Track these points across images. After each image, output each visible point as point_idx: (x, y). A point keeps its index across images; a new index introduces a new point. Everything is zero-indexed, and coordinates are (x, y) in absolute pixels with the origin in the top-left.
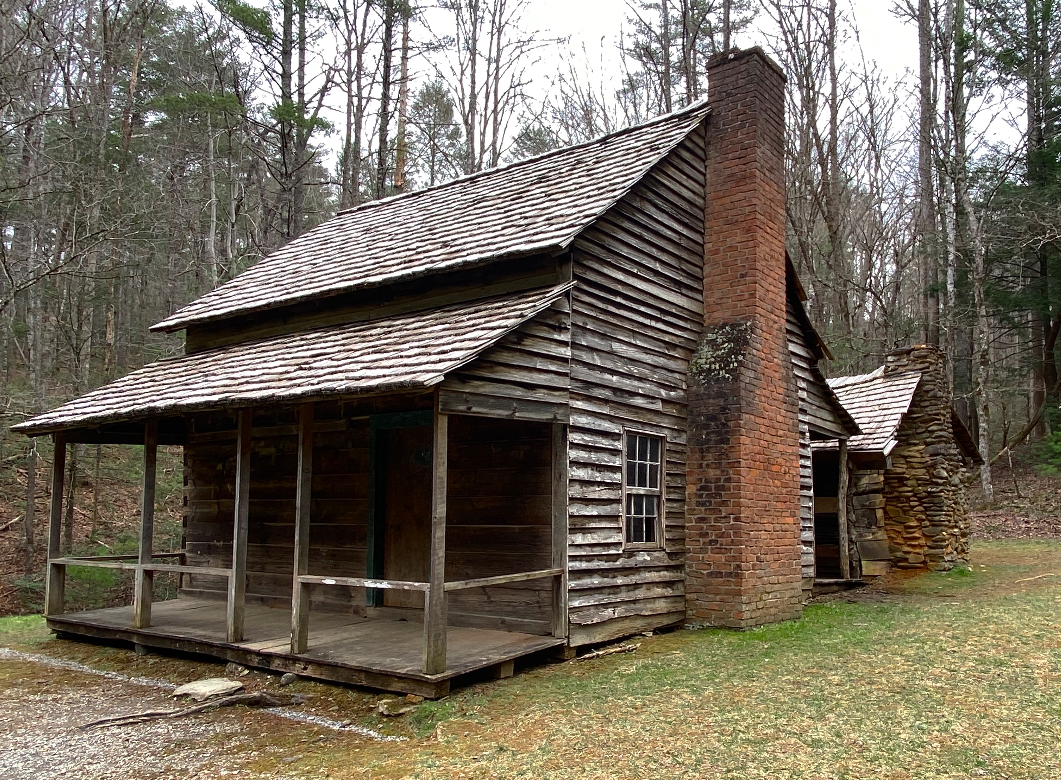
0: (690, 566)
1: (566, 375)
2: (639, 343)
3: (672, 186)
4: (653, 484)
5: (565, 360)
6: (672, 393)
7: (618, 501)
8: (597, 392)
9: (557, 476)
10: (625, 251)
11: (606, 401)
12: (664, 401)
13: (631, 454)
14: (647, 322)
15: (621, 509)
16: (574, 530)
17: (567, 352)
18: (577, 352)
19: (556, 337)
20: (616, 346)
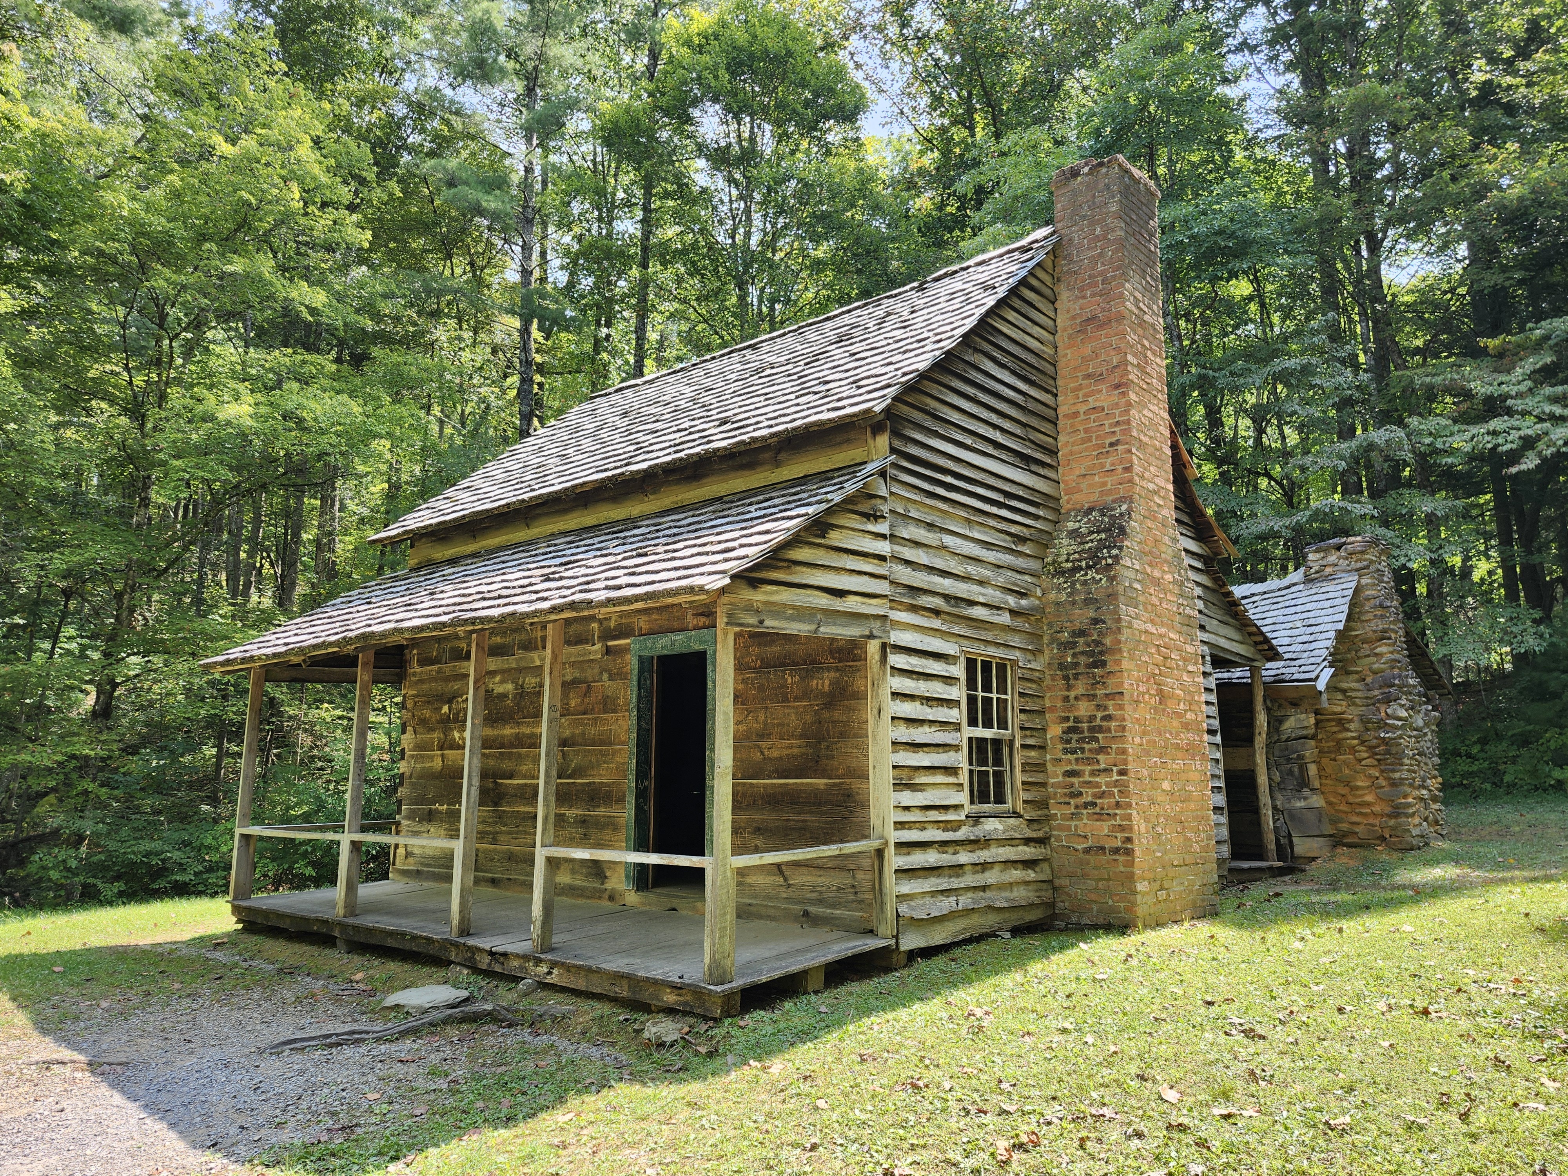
0: (1058, 838)
1: (884, 577)
2: (977, 535)
3: (1014, 335)
4: (1003, 725)
5: (882, 558)
6: (1024, 602)
7: (957, 748)
8: (926, 601)
9: (875, 711)
10: (955, 417)
11: (937, 613)
12: (1013, 612)
13: (971, 684)
14: (987, 508)
15: (961, 759)
16: (899, 786)
17: (884, 547)
18: (897, 548)
19: (871, 527)
20: (948, 540)
